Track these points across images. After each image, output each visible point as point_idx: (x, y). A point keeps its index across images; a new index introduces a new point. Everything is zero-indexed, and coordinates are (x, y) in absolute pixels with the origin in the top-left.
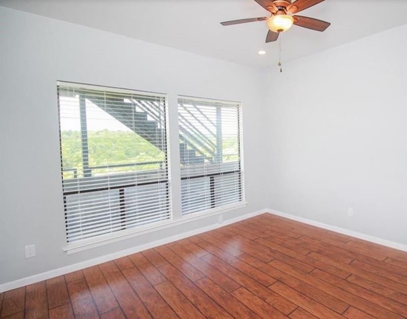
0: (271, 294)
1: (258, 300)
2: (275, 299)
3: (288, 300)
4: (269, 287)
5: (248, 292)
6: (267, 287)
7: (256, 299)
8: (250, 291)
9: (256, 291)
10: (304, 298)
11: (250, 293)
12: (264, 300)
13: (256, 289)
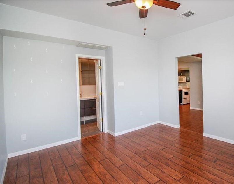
0: (158, 174)
1: (166, 171)
2: (156, 172)
3: (149, 171)
4: (159, 180)
5: (173, 177)
6: (161, 180)
7: (167, 172)
8: (171, 177)
9: (167, 177)
10: (139, 172)
11: (171, 176)
12: (162, 172)
13: (168, 179)
